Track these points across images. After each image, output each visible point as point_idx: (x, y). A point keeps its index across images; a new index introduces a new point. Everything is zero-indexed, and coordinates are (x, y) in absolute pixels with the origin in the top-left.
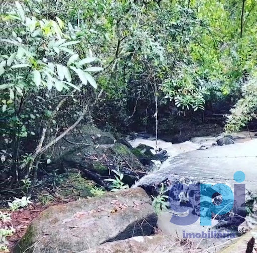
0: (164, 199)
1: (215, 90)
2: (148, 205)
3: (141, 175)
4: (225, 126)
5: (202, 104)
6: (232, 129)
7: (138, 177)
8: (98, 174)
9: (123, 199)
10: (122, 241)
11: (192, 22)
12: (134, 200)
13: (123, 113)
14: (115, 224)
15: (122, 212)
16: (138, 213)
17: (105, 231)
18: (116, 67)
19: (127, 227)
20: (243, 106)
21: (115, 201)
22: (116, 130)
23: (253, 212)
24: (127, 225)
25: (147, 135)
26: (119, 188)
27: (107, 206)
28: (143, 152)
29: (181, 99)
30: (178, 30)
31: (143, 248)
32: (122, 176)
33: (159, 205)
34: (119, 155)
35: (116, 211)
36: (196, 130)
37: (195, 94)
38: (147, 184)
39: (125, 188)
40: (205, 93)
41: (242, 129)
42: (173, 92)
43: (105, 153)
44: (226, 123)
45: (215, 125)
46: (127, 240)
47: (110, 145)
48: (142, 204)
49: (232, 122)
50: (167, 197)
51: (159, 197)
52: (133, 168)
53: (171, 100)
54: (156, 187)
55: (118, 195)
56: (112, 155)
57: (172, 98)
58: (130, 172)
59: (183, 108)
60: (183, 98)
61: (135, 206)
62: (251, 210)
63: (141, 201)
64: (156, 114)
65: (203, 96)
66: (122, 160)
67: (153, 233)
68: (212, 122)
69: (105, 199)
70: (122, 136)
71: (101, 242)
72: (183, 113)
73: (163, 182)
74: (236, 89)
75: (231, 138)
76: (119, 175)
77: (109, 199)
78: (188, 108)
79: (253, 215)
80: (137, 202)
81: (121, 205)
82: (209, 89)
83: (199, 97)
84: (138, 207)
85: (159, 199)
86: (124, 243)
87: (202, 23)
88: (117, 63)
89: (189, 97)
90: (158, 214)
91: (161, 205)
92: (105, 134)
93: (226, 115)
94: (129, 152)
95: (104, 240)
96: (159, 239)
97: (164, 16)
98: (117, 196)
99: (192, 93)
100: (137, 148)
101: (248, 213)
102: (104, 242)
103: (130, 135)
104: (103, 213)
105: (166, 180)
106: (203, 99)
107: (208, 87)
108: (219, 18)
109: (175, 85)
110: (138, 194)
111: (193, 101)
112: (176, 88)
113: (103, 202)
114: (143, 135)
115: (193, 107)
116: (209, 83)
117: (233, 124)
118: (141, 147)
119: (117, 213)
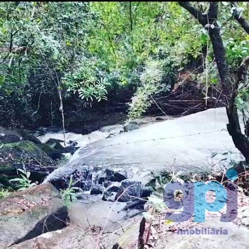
0: (74, 191)
1: (117, 81)
2: (58, 199)
3: (51, 170)
4: (129, 113)
5: (104, 94)
6: (135, 116)
7: (48, 173)
8: (5, 175)
9: (31, 198)
10: (29, 240)
11: (84, 15)
12: (42, 196)
13: (29, 109)
14: (23, 224)
15: (31, 210)
16: (47, 208)
17: (13, 233)
18: (13, 62)
19: (37, 225)
20: (143, 94)
21: (22, 200)
22: (23, 127)
23: (155, 190)
24: (36, 223)
25: (56, 129)
26: (27, 187)
27: (14, 206)
28: (52, 146)
29: (84, 91)
30: (70, 23)
31: (52, 243)
32: (28, 174)
33: (69, 197)
34: (26, 152)
35: (24, 210)
36: (104, 120)
37: (97, 85)
38: (57, 178)
39: (32, 186)
40: (107, 83)
41: (144, 115)
42: (76, 84)
43: (11, 152)
44: (129, 111)
45: (121, 113)
46: (34, 239)
47: (15, 143)
48: (51, 199)
49: (134, 110)
50: (77, 188)
51: (68, 189)
52: (42, 164)
53: (74, 93)
54: (66, 180)
55: (25, 193)
56: (18, 153)
57: (75, 91)
58: (39, 169)
59: (87, 100)
60: (86, 90)
61: (44, 202)
62: (154, 188)
63: (50, 196)
64: (61, 108)
65: (105, 87)
66: (29, 158)
67: (65, 226)
68: (118, 111)
69: (11, 200)
70: (30, 133)
71: (9, 245)
72: (90, 104)
73: (73, 174)
74: (135, 78)
75: (136, 123)
76: (26, 173)
77: (16, 199)
78: (92, 100)
79: (156, 192)
80: (46, 198)
81: (28, 204)
82: (111, 80)
83: (102, 88)
84: (47, 203)
85: (68, 191)
86: (31, 242)
87: (94, 16)
88: (13, 58)
89: (91, 88)
90: (68, 207)
91: (71, 197)
92: (10, 132)
93: (128, 103)
94: (37, 148)
95: (13, 242)
96: (68, 231)
97: (56, 9)
98: (24, 195)
99: (94, 84)
100: (46, 143)
101: (152, 192)
102: (13, 244)
103: (38, 130)
104: (9, 215)
105: (75, 172)
106: (105, 90)
107: (110, 78)
108: (111, 11)
109: (75, 77)
110: (47, 190)
111: (96, 93)
112: (78, 81)
113: (9, 203)
114: (53, 129)
115: (97, 98)
116: (111, 74)
117: (136, 111)
118: (51, 141)
119: (25, 213)
